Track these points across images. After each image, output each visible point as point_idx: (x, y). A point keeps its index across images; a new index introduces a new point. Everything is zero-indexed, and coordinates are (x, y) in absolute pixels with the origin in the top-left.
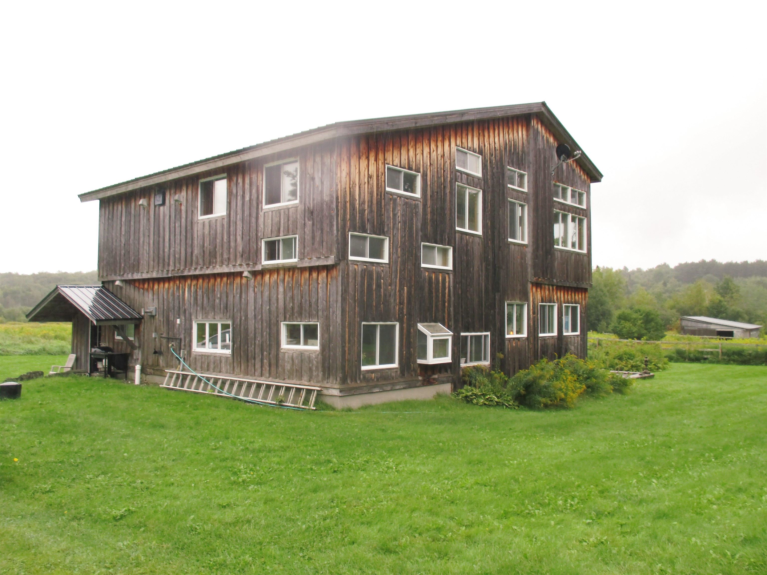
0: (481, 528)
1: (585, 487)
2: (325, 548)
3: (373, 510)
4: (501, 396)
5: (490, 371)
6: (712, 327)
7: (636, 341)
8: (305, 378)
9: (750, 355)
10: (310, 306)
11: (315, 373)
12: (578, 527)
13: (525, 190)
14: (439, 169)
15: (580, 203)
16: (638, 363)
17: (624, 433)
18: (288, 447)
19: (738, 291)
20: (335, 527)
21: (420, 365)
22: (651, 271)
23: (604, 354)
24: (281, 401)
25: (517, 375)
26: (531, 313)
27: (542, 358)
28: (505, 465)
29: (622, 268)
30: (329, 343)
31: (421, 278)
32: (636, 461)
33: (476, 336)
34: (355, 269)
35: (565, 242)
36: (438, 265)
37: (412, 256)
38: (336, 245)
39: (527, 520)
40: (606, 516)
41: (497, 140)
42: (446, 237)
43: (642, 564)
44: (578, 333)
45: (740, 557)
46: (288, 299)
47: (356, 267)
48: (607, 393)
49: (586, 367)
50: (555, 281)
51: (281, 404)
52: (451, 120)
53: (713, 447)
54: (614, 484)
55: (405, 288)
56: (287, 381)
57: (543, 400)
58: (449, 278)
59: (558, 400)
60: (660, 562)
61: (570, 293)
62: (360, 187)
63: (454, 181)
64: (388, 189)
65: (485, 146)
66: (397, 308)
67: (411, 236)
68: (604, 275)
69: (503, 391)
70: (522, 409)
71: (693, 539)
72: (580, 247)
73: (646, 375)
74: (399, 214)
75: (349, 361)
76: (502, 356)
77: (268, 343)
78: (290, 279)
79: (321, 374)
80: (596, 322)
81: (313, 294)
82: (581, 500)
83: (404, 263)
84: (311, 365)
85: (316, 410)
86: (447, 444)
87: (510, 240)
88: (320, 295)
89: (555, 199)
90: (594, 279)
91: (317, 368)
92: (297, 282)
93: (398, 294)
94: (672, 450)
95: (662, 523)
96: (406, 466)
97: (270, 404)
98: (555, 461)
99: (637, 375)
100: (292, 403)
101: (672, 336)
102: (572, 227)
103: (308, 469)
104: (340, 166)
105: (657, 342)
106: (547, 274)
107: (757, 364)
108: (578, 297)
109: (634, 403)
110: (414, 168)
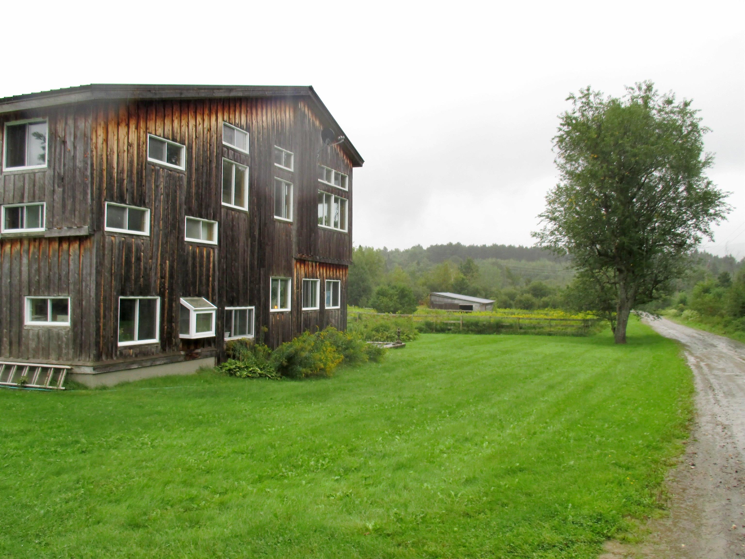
0: (235, 494)
1: (336, 447)
2: (66, 532)
3: (124, 488)
4: (264, 368)
5: (254, 344)
6: (456, 302)
7: (391, 314)
8: (53, 356)
9: (484, 325)
10: (60, 279)
11: (64, 351)
12: (327, 484)
13: (292, 170)
14: (205, 143)
15: (343, 185)
16: (393, 334)
17: (375, 397)
18: (29, 431)
19: (477, 271)
20: (79, 509)
21: (183, 340)
22: (407, 251)
23: (363, 327)
24: (24, 382)
25: (280, 347)
26: (295, 288)
27: (304, 331)
28: (263, 432)
29: (382, 248)
30: (82, 318)
31: (184, 252)
32: (383, 421)
33: (240, 311)
34: (112, 241)
35: (328, 222)
36: (203, 239)
37: (175, 230)
38: (90, 215)
39: (279, 482)
40: (353, 471)
41: (264, 118)
42: (212, 211)
43: (380, 511)
44: (339, 307)
45: (462, 495)
46: (33, 271)
47: (113, 238)
48: (364, 362)
49: (344, 338)
50: (318, 258)
51: (23, 385)
52: (218, 94)
53: (448, 405)
54: (362, 443)
55: (168, 262)
56: (32, 360)
57: (304, 370)
58: (214, 252)
59: (318, 370)
60: (396, 506)
61: (332, 269)
62: (118, 155)
63: (220, 155)
64: (150, 159)
65: (252, 123)
66: (159, 282)
67: (174, 208)
68: (366, 254)
69: (267, 363)
70: (284, 380)
71: (425, 485)
72: (342, 227)
73: (399, 345)
74: (162, 186)
75: (104, 337)
76: (266, 329)
77: (9, 319)
78: (36, 250)
79: (71, 352)
80: (358, 297)
81: (63, 267)
82: (332, 459)
83: (166, 236)
84: (59, 343)
85: (65, 389)
86: (206, 416)
87: (276, 217)
88: (72, 267)
89: (319, 180)
90: (354, 257)
91: (67, 345)
92: (44, 253)
93: (159, 267)
94: (415, 409)
95: (400, 473)
96: (162, 441)
97: (11, 386)
98: (311, 426)
99: (391, 345)
100: (37, 384)
101: (423, 310)
102: (335, 207)
103: (51, 452)
104: (96, 131)
105: (410, 315)
106: (311, 252)
107: (490, 334)
108: (340, 273)
109: (386, 370)
110: (178, 139)
